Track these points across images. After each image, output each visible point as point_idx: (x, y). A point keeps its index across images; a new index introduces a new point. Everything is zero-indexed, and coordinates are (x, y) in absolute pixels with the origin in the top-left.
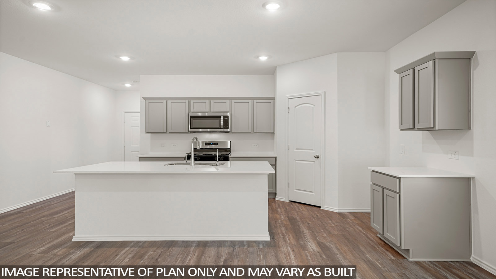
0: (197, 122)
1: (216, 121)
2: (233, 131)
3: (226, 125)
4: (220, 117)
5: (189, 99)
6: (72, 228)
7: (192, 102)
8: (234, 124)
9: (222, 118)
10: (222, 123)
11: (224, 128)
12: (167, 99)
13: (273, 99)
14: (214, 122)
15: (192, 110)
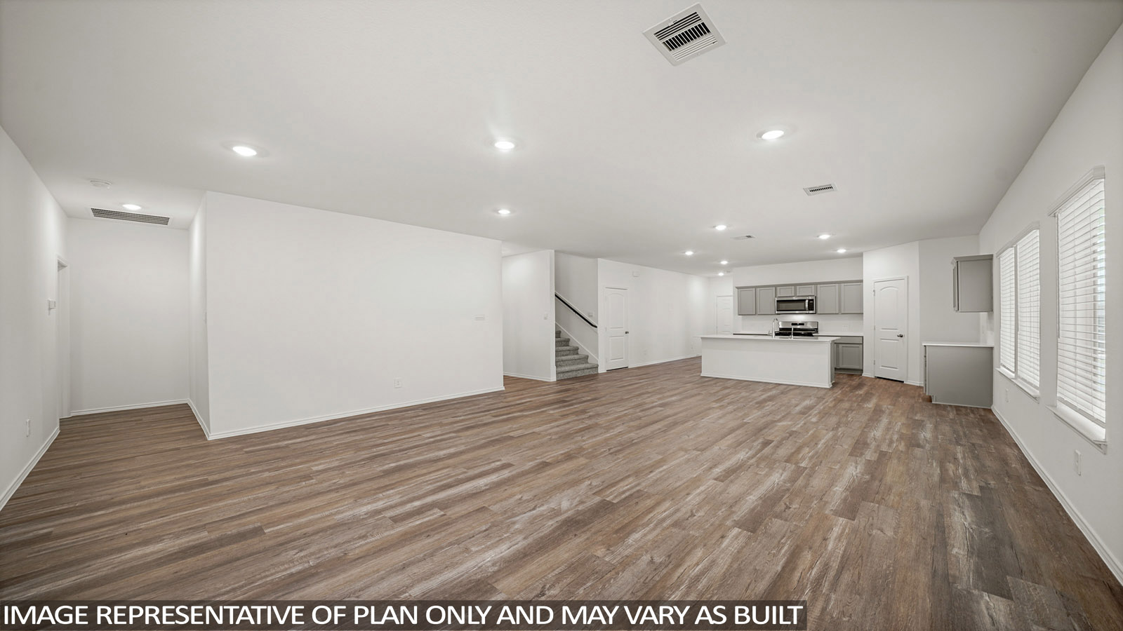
0: (783, 306)
1: (802, 304)
2: (818, 312)
3: (811, 307)
4: (805, 300)
5: (776, 286)
6: (701, 372)
7: (778, 288)
8: (819, 306)
9: (807, 301)
10: (807, 305)
11: (809, 310)
12: (756, 287)
13: (862, 281)
14: (800, 305)
15: (779, 295)
